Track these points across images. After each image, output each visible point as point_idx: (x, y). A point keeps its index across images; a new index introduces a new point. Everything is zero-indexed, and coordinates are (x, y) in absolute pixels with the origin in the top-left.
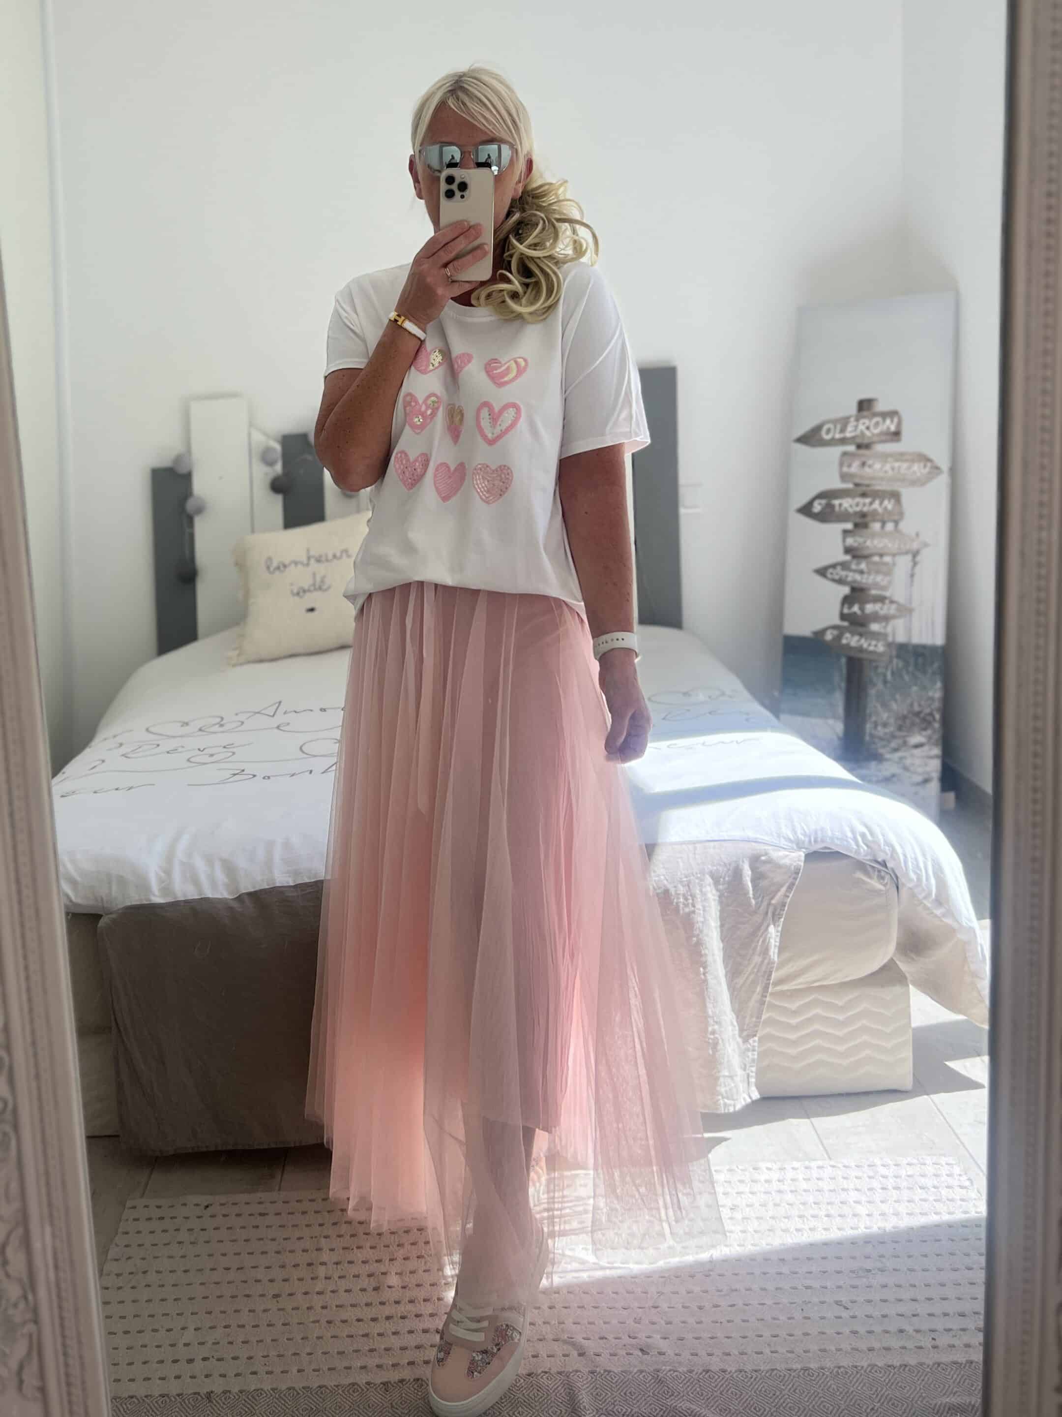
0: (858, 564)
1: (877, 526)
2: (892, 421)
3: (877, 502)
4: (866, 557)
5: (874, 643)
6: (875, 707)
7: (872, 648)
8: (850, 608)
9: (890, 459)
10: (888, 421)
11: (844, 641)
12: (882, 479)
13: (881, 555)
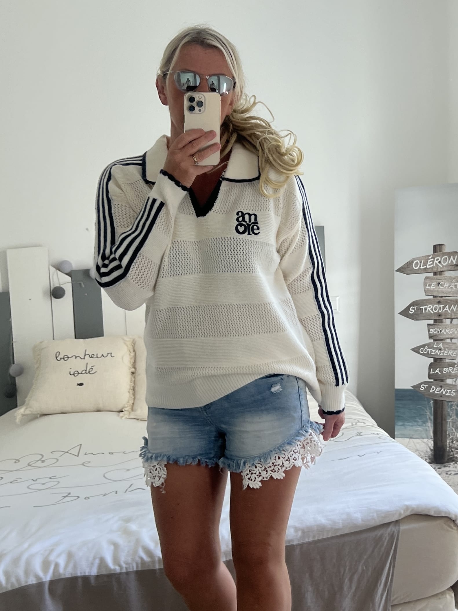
0: (437, 344)
1: (448, 321)
2: (454, 259)
3: (447, 306)
4: (442, 340)
5: (449, 391)
6: (452, 430)
7: (448, 394)
8: (433, 371)
9: (454, 281)
10: (452, 257)
11: (431, 391)
12: (450, 292)
13: (451, 339)
